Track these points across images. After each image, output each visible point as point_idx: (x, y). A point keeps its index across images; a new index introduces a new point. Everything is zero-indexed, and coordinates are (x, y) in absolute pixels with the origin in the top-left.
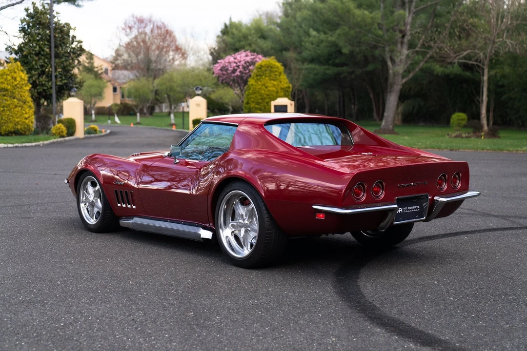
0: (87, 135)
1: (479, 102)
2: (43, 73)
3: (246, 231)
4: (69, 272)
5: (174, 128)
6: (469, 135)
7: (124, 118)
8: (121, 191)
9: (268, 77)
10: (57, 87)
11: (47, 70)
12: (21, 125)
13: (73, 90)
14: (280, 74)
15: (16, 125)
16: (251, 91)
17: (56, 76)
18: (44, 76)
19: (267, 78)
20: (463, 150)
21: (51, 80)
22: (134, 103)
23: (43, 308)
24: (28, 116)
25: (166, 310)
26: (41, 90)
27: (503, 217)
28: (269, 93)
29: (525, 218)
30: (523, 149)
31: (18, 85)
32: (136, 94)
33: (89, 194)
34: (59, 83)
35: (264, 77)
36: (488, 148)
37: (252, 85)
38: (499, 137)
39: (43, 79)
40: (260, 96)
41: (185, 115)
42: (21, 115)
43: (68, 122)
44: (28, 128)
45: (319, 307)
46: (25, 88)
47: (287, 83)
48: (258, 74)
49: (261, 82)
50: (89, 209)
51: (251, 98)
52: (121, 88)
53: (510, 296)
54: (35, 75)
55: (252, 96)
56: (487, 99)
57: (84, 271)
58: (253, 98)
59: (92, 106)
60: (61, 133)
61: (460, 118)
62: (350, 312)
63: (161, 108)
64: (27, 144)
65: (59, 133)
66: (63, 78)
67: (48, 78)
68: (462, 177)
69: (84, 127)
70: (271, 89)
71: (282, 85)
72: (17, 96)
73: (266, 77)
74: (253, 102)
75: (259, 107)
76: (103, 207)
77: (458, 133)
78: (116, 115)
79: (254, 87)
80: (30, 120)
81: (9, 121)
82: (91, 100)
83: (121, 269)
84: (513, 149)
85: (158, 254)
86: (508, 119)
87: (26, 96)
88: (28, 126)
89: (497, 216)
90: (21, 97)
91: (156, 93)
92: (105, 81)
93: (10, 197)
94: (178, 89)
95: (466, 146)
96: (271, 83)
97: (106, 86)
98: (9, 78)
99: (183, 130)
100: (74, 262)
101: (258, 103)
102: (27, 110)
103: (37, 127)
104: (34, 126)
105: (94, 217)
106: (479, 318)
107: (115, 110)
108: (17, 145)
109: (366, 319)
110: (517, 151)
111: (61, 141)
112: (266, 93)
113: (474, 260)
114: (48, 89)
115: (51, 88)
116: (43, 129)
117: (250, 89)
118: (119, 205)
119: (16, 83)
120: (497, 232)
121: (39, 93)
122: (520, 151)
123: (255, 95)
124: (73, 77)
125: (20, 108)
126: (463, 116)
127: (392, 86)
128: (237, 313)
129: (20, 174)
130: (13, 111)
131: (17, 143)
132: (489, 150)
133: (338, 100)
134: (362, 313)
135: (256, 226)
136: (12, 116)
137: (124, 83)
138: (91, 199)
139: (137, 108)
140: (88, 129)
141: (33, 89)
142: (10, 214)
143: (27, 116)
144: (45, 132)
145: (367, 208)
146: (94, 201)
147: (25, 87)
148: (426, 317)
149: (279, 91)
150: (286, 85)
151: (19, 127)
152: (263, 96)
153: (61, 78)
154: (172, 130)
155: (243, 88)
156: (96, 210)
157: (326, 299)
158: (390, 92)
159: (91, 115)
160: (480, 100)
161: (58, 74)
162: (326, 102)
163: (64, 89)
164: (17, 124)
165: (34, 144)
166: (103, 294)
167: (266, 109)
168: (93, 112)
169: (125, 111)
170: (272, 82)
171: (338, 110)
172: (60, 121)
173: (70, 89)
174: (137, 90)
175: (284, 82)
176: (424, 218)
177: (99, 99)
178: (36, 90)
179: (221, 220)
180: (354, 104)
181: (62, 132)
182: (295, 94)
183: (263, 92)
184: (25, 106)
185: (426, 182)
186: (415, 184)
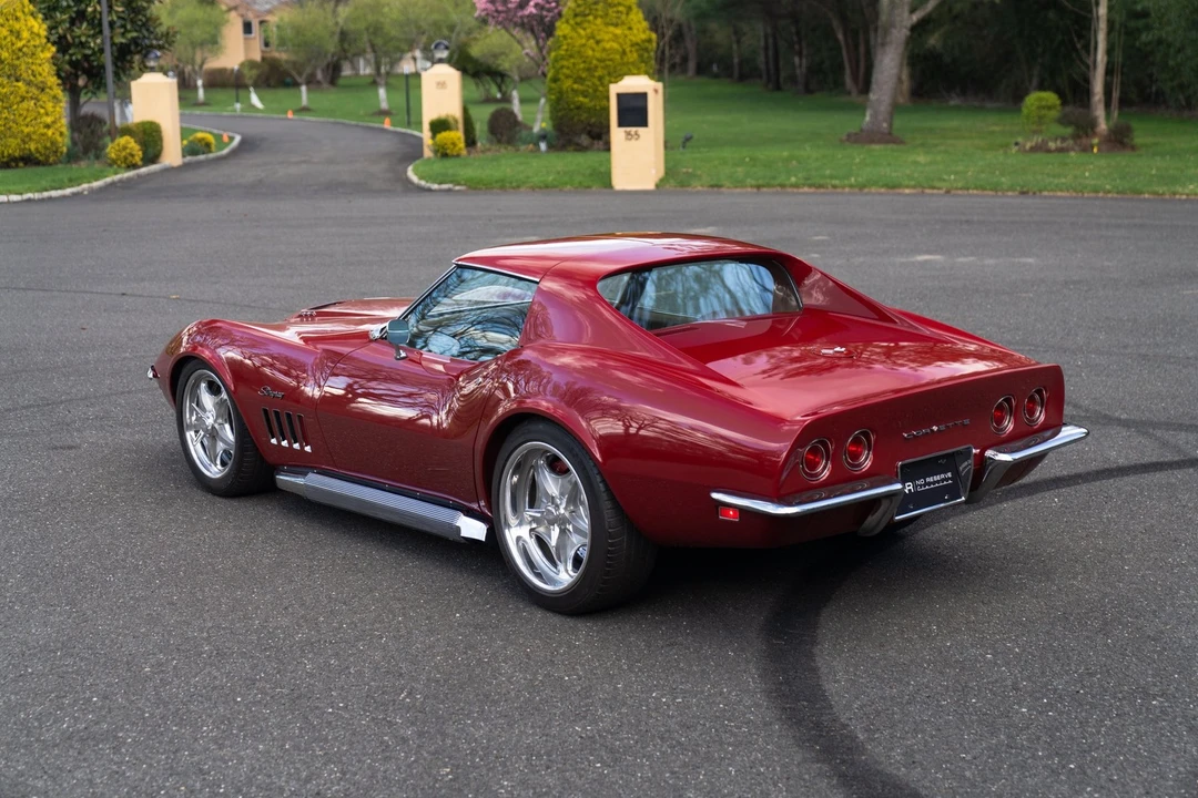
0: (189, 158)
1: (1088, 67)
2: (81, 15)
3: (563, 532)
4: (169, 633)
5: (387, 124)
6: (1064, 145)
7: (270, 94)
8: (276, 412)
9: (601, 17)
10: (115, 48)
11: (90, 9)
12: (38, 142)
13: (152, 55)
14: (629, 9)
15: (24, 142)
16: (562, 52)
17: (112, 24)
18: (85, 25)
19: (599, 21)
20: (1051, 194)
21: (101, 32)
22: (293, 58)
23: (116, 759)
24: (52, 117)
25: (390, 758)
26: (79, 57)
27: (1142, 426)
28: (604, 55)
29: (1190, 428)
30: (1187, 191)
31: (25, 49)
32: (298, 38)
33: (204, 410)
34: (119, 40)
35: (591, 18)
36: (1108, 187)
37: (565, 37)
38: (1133, 148)
39: (83, 29)
40: (584, 62)
41: (412, 81)
42: (35, 119)
43: (144, 132)
44: (54, 149)
45: (729, 744)
46: (42, 56)
47: (644, 32)
48: (578, 10)
49: (584, 29)
50: (206, 443)
51: (562, 67)
52: (261, 22)
53: (1154, 699)
54: (63, 21)
55: (565, 63)
56: (1105, 59)
57: (201, 630)
58: (568, 68)
59: (197, 68)
60: (130, 158)
61: (1044, 103)
62: (798, 758)
63: (355, 68)
64: (54, 193)
65: (126, 158)
66: (129, 27)
67: (94, 28)
68: (1048, 398)
69: (182, 139)
70: (608, 46)
71: (635, 35)
72: (24, 75)
73: (596, 17)
74: (567, 77)
75: (581, 88)
76: (236, 438)
77: (1038, 139)
78: (252, 89)
79: (569, 41)
80: (56, 129)
81: (8, 133)
82: (194, 54)
83: (285, 622)
84: (1165, 188)
85: (366, 569)
86: (1154, 89)
87: (45, 74)
88: (52, 143)
89: (1126, 424)
90: (35, 76)
91: (343, 35)
92: (224, 8)
93: (24, 375)
94: (394, 33)
95: (1056, 181)
96: (607, 33)
97: (227, 21)
99: (409, 131)
100: (179, 599)
101: (579, 80)
102: (49, 106)
103: (74, 143)
104: (67, 141)
105: (218, 462)
106: (1085, 773)
107: (250, 75)
108: (30, 195)
109: (835, 782)
110: (1175, 194)
111: (129, 180)
112: (598, 55)
113: (1074, 578)
114: (94, 53)
115: (102, 51)
116: (86, 151)
117: (559, 47)
118: (274, 441)
119: (20, 44)
120: (1126, 479)
121: (74, 64)
122: (1181, 194)
123: (572, 61)
124: (150, 23)
125: (33, 102)
126: (1050, 97)
127: (886, 32)
128: (548, 768)
129: (42, 294)
130: (17, 109)
131: (29, 190)
132: (1109, 192)
133: (762, 43)
134: (824, 761)
135: (585, 523)
136: (14, 121)
137: (270, 12)
138: (210, 421)
139: (300, 74)
140: (191, 142)
141: (60, 55)
142: (27, 435)
143: (49, 120)
144: (91, 155)
145: (835, 496)
146: (216, 426)
147: (42, 51)
148: (968, 774)
149: (628, 50)
150: (643, 36)
151: (33, 146)
152: (591, 63)
153: (124, 26)
154: (384, 131)
155: (545, 43)
156: (221, 446)
157: (744, 715)
158: (883, 45)
159: (196, 88)
160: (1090, 63)
161: (115, 18)
162: (735, 47)
163: (130, 52)
164: (27, 140)
165: (68, 191)
166: (246, 705)
167: (598, 94)
168: (200, 83)
169: (273, 76)
170: (611, 29)
171: (763, 67)
172: (126, 131)
173: (146, 52)
174: (298, 30)
175: (638, 29)
176: (964, 498)
177: (211, 51)
178: (67, 57)
179: (504, 496)
180: (800, 54)
181: (133, 156)
182: (663, 52)
183: (590, 53)
184: (44, 98)
185: (966, 421)
186: (942, 428)
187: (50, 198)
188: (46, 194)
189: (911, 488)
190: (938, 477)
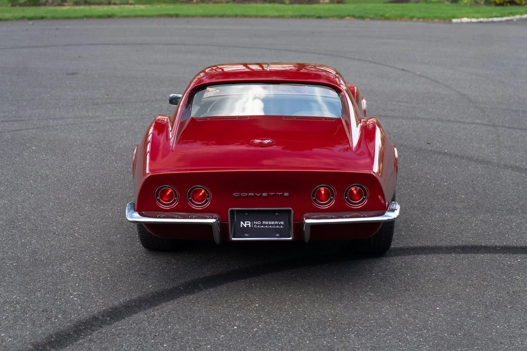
176: (291, 238)
185: (286, 194)
186: (265, 194)
187: (492, 22)
188: (490, 19)
189: (249, 224)
190: (273, 223)
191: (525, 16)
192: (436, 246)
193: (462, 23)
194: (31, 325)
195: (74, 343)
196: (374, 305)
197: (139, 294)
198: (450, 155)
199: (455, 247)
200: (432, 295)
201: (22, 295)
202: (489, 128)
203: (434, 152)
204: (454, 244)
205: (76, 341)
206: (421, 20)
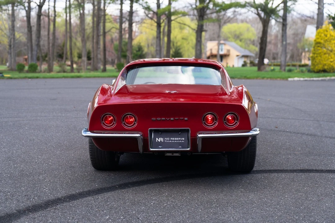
15: (324, 66)
31: (328, 40)
42: (328, 59)
64: (315, 79)
72: (326, 47)
81: (320, 63)
98: (323, 35)
119: (326, 38)
125: (327, 55)
130: (323, 57)
136: (322, 60)
176: (189, 149)
184: (331, 54)
185: (186, 119)
186: (172, 119)
188: (312, 79)
189: (162, 140)
190: (177, 139)
191: (333, 78)
192: (283, 170)
193: (294, 81)
194: (17, 202)
195: (45, 210)
196: (244, 195)
197: (89, 189)
198: (290, 132)
199: (296, 170)
200: (282, 190)
201: (12, 189)
202: (314, 122)
203: (280, 131)
204: (295, 169)
205: (46, 209)
206: (269, 79)
